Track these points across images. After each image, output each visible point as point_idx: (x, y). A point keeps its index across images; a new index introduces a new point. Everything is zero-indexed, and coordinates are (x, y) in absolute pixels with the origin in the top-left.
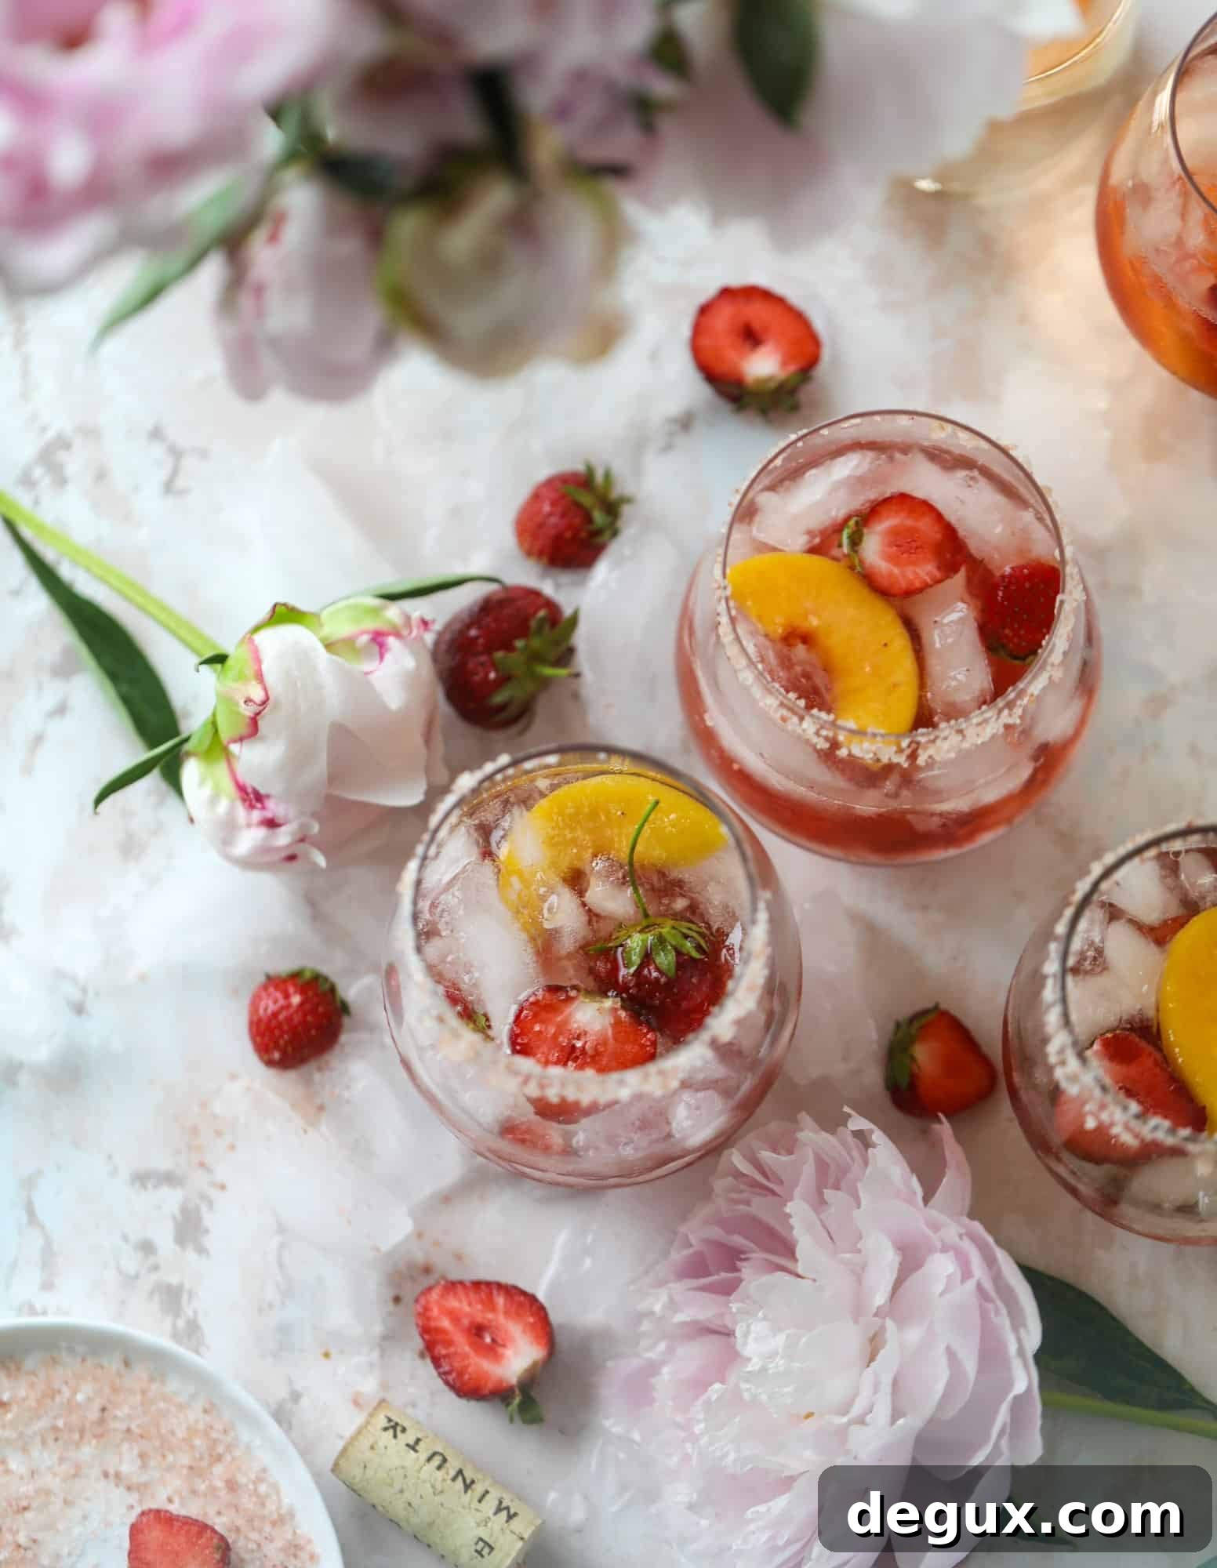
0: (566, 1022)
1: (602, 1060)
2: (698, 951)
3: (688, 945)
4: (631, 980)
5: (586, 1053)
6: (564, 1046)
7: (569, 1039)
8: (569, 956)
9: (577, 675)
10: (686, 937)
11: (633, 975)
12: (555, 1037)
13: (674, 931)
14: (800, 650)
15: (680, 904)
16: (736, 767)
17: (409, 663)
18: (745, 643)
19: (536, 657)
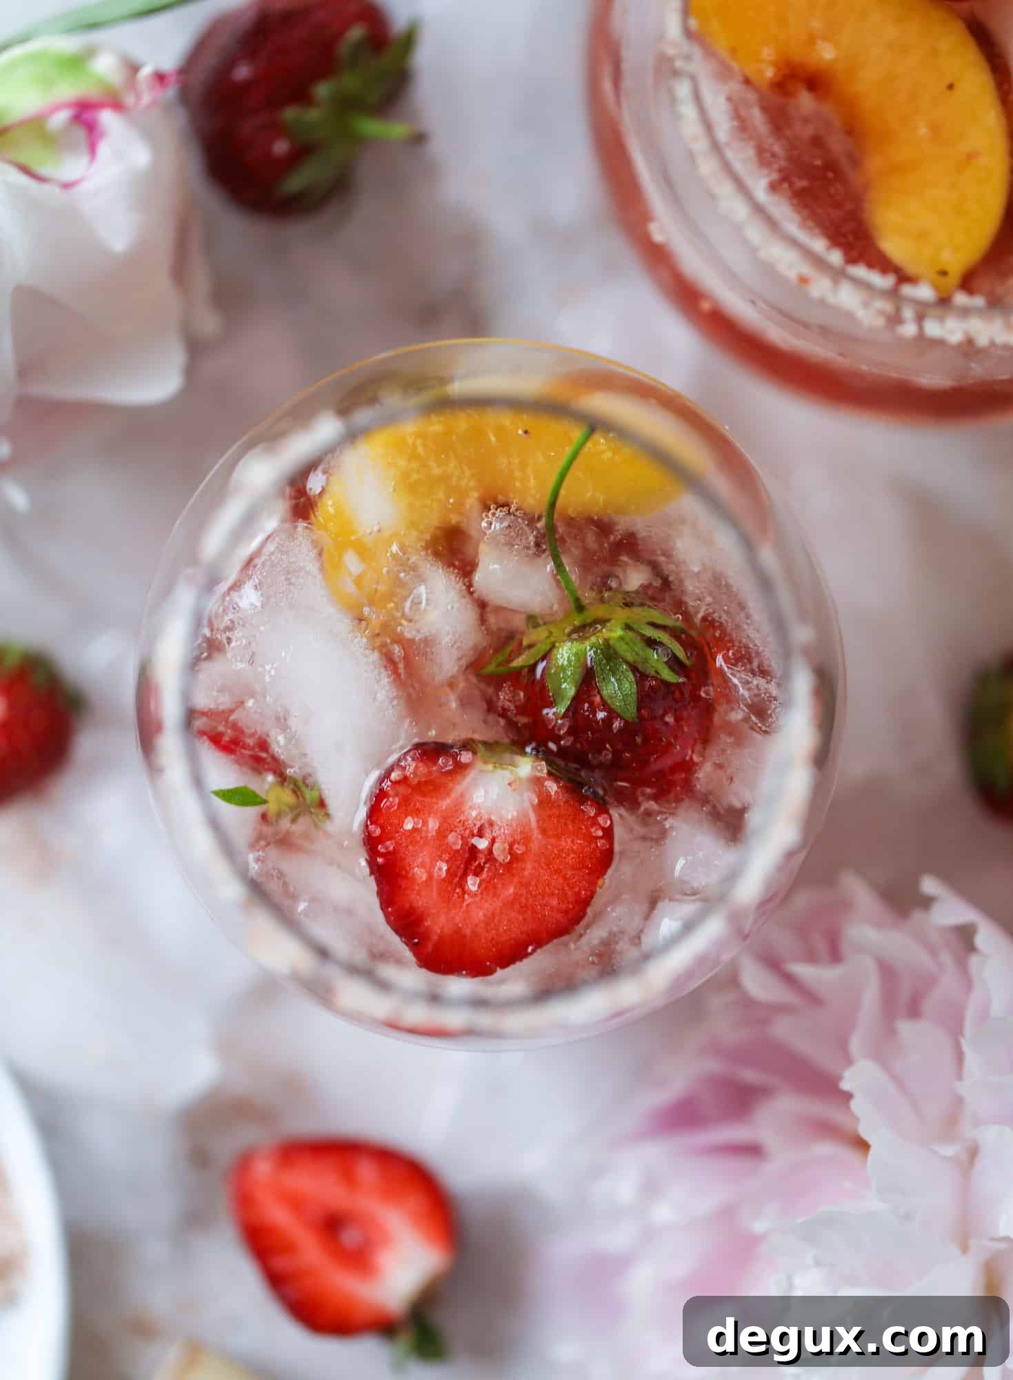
0: (458, 807)
1: (524, 869)
2: (671, 668)
3: (656, 661)
4: (562, 725)
5: (495, 860)
6: (458, 851)
7: (463, 838)
8: (451, 685)
9: (419, 139)
10: (652, 643)
11: (564, 716)
12: (442, 834)
13: (630, 634)
14: (805, 102)
15: (635, 578)
16: (706, 306)
17: (140, 156)
18: (730, 154)
19: (349, 105)
